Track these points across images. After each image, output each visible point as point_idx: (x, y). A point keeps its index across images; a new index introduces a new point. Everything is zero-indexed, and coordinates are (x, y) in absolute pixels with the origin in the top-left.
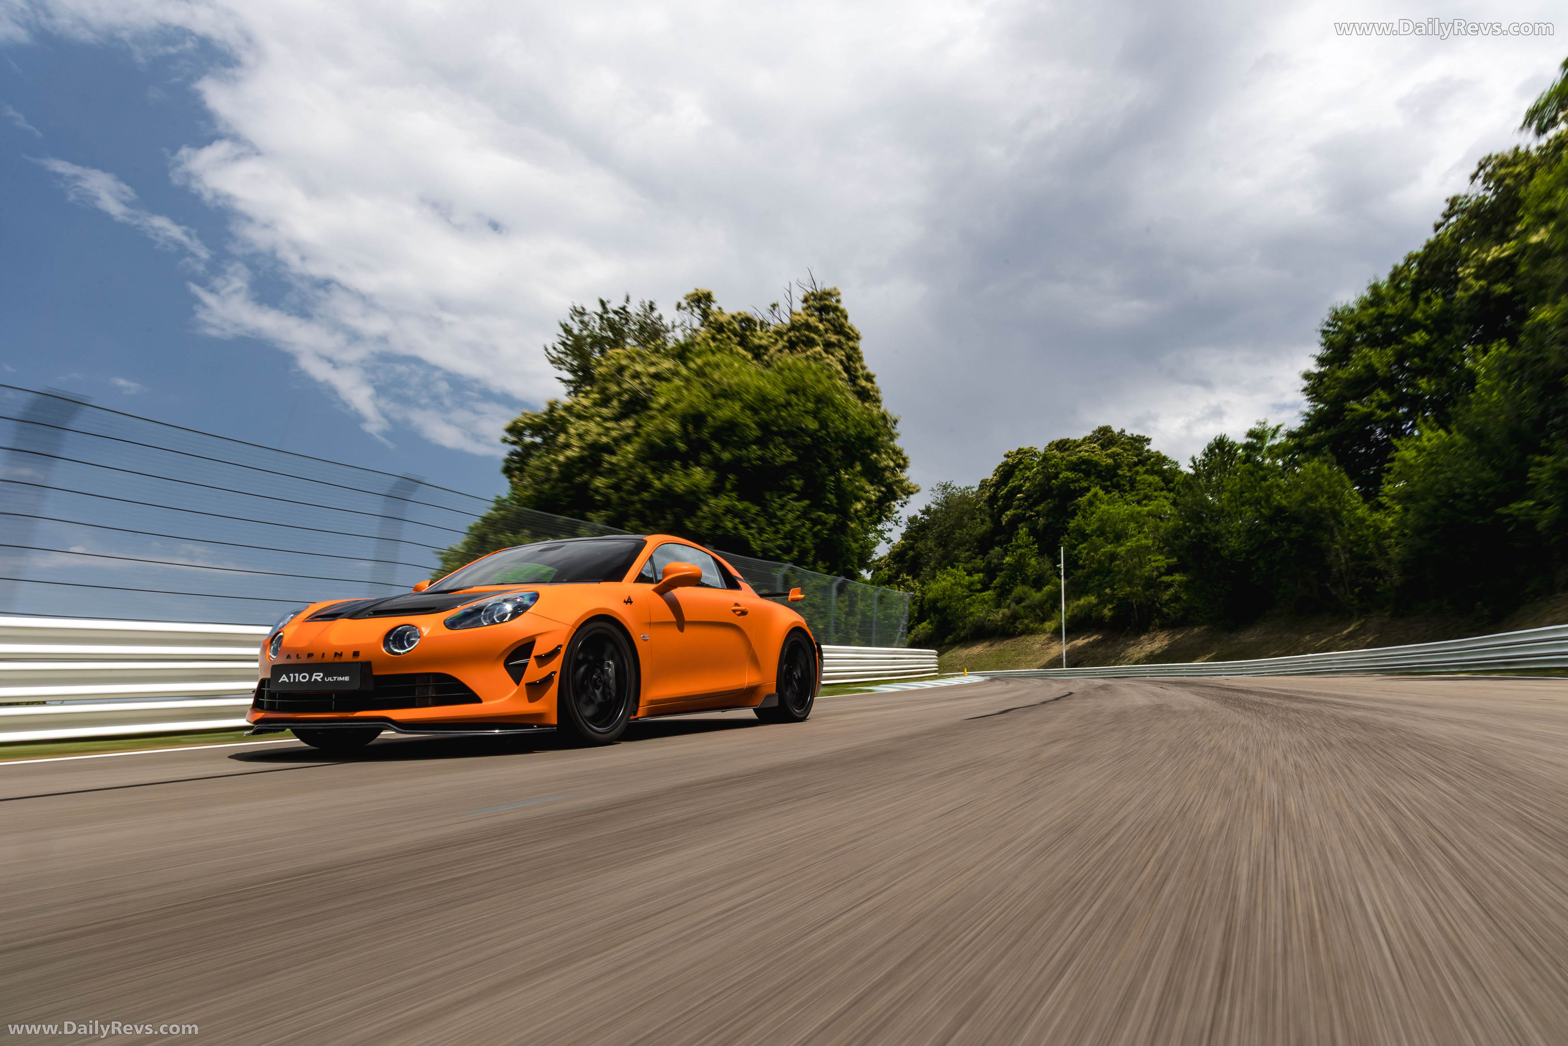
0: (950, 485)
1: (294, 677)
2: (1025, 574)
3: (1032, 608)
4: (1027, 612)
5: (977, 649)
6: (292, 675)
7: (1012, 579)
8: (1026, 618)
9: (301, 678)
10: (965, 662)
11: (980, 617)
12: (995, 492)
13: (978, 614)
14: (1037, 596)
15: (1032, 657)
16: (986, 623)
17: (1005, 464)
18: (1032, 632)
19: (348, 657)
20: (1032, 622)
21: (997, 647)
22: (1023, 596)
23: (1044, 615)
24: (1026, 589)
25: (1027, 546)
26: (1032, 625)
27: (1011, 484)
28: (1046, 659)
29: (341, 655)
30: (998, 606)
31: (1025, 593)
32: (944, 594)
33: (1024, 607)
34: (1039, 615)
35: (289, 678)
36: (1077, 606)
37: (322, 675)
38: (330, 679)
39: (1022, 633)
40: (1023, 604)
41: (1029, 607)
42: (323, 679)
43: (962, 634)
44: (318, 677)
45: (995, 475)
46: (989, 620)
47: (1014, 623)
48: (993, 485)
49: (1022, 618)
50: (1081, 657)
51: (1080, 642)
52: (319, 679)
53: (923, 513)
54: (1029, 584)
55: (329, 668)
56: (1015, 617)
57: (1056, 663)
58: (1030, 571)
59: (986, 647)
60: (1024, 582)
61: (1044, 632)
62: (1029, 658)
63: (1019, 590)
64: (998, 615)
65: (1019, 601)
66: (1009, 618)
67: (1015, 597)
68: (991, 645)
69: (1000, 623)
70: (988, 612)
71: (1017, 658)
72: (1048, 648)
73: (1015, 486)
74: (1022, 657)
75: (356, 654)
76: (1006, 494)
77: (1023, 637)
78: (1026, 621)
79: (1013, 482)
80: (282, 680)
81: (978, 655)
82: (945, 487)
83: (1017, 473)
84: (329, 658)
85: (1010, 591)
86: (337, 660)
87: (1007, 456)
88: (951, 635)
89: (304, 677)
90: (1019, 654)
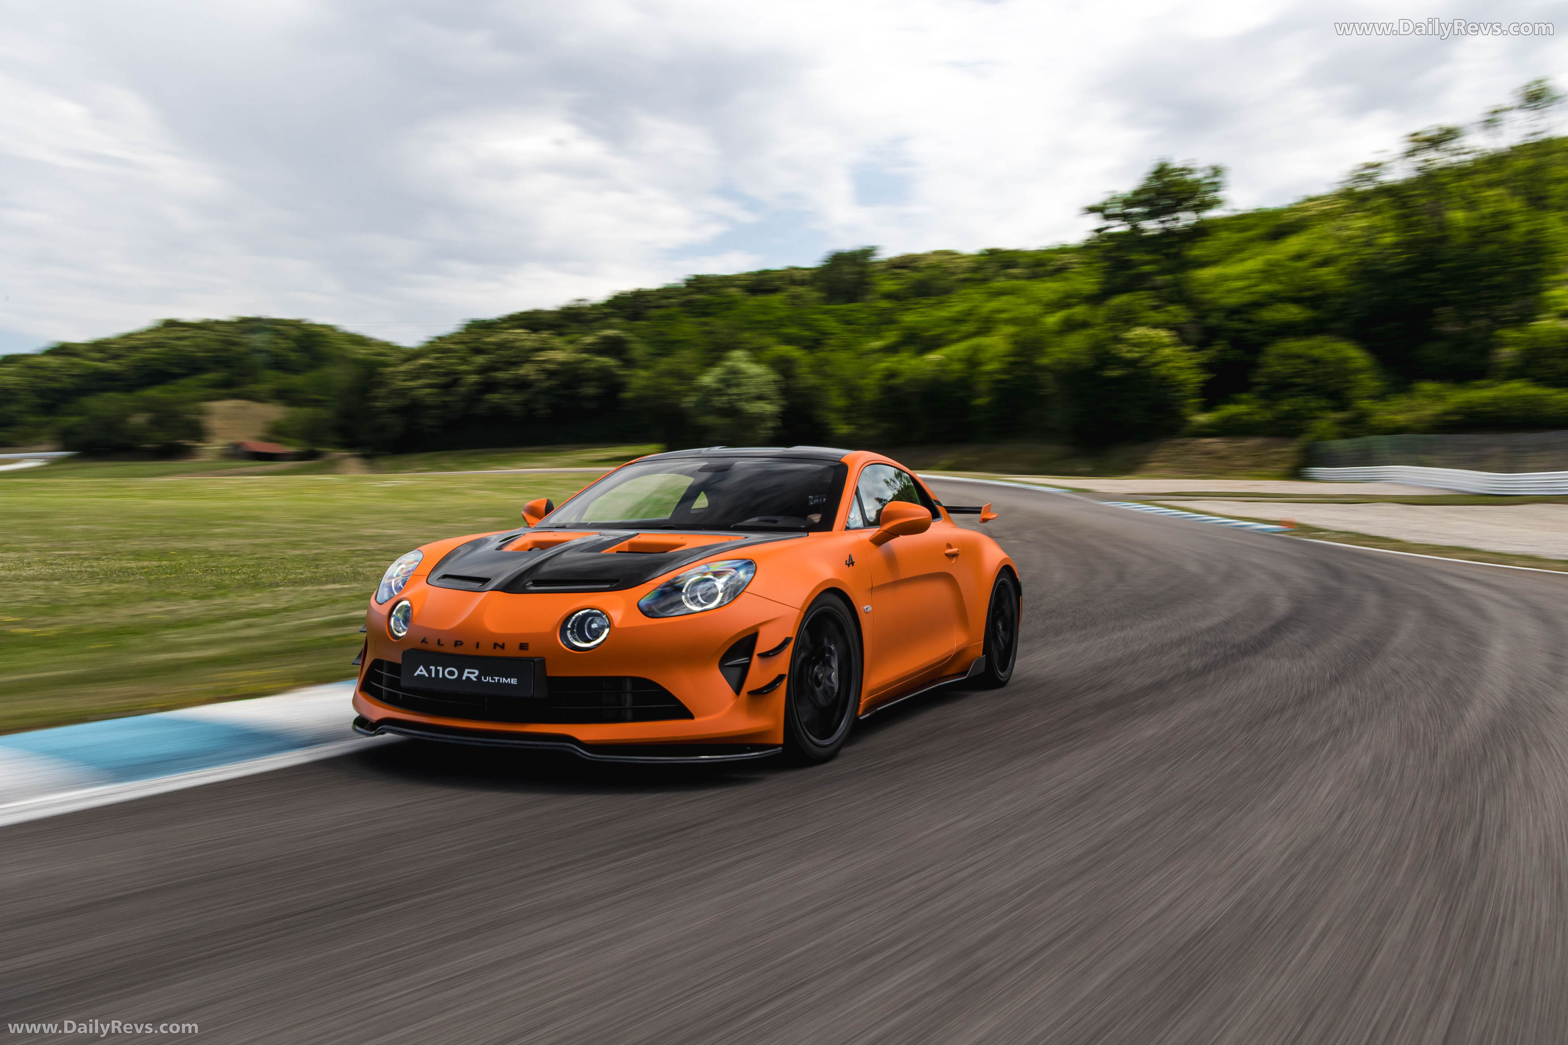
1: (437, 672)
6: (433, 668)
9: (449, 673)
19: (512, 651)
29: (503, 647)
35: (429, 671)
37: (477, 672)
38: (489, 679)
42: (478, 677)
44: (471, 674)
52: (472, 676)
55: (487, 664)
75: (523, 646)
80: (418, 672)
84: (486, 650)
86: (499, 653)
89: (451, 673)
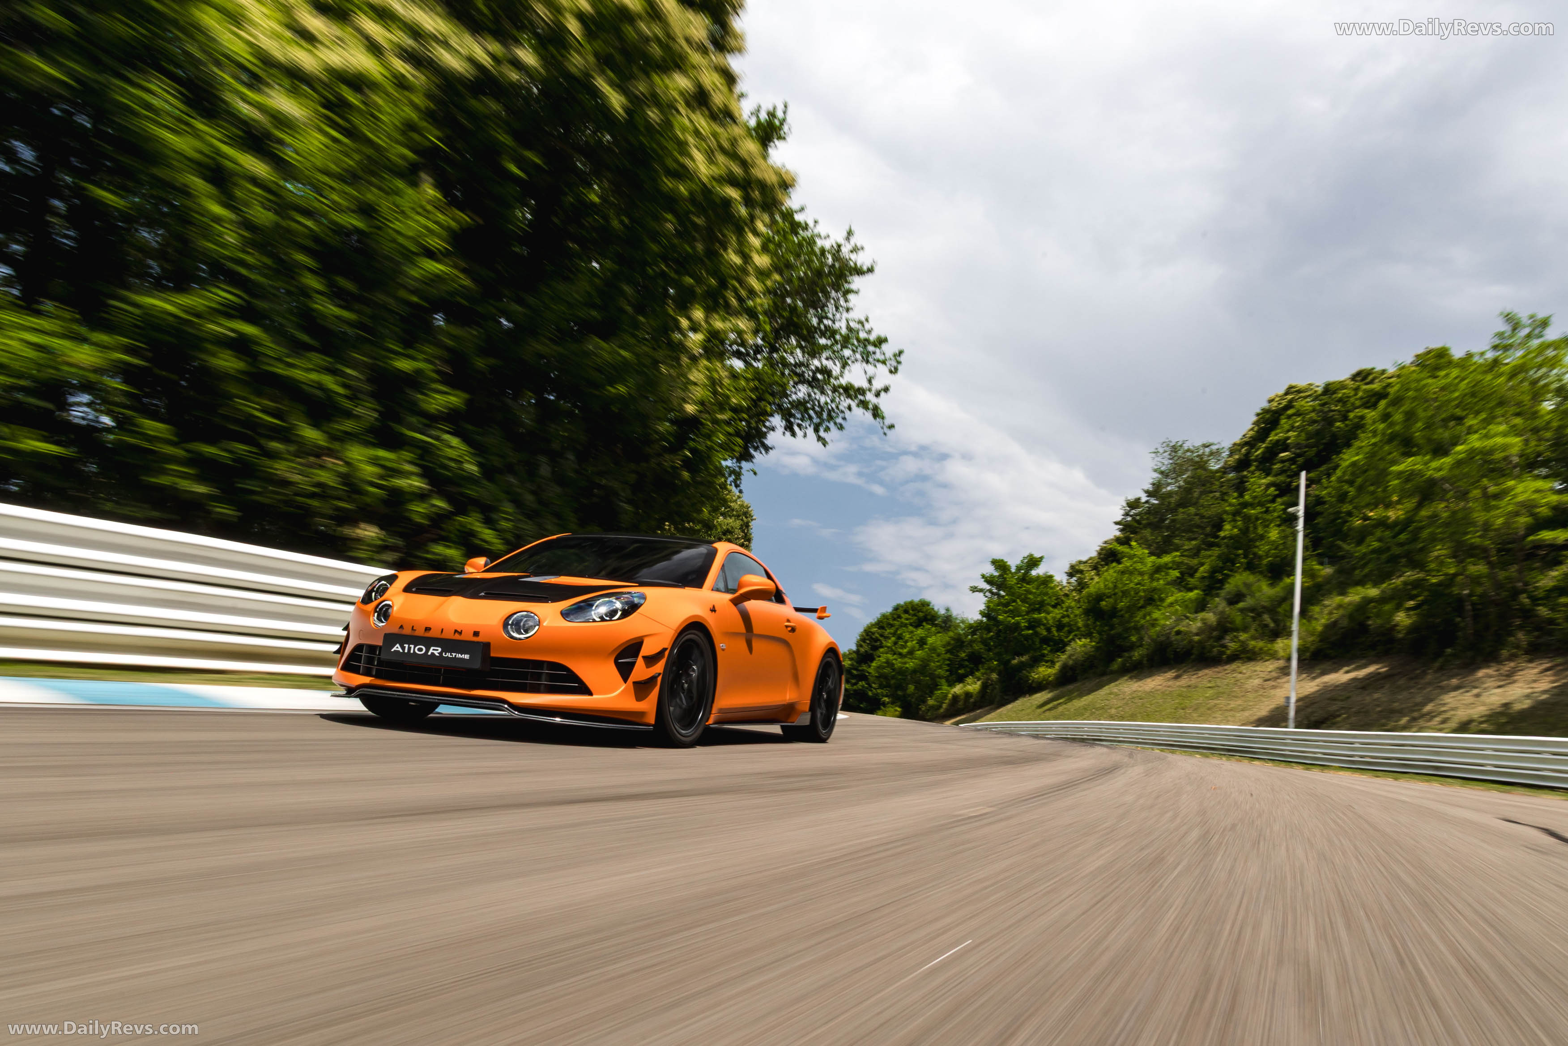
0: (1181, 446)
2: (1255, 554)
3: (1256, 612)
4: (1249, 619)
5: (1155, 683)
7: (1227, 563)
8: (1245, 629)
10: (1127, 704)
11: (1164, 626)
12: (1248, 454)
13: (1162, 622)
14: (1266, 591)
15: (1239, 702)
16: (1173, 638)
17: (1265, 411)
18: (1248, 655)
20: (1254, 638)
21: (1184, 681)
22: (1244, 590)
23: (1278, 625)
24: (1249, 578)
25: (1261, 504)
26: (1253, 643)
27: (1273, 437)
28: (1264, 710)
30: (1201, 606)
31: (1248, 586)
32: (1115, 587)
33: (1242, 610)
34: (1266, 626)
36: (1340, 606)
39: (1234, 658)
40: (1241, 605)
41: (1252, 609)
43: (1136, 655)
45: (1252, 429)
46: (1178, 633)
47: (1220, 638)
48: (1246, 444)
49: (1237, 630)
50: (1334, 708)
51: (1341, 677)
53: (1149, 494)
54: (1261, 573)
56: (1224, 628)
57: (1277, 718)
58: (1262, 548)
59: (1169, 680)
60: (1251, 567)
61: (1274, 656)
62: (1233, 704)
63: (1238, 580)
64: (1194, 625)
65: (1235, 599)
66: (1211, 629)
67: (1229, 593)
68: (1177, 677)
69: (1196, 638)
70: (1179, 620)
71: (1212, 702)
72: (1274, 687)
73: (1278, 441)
74: (1222, 702)
76: (1263, 453)
77: (1234, 666)
78: (1243, 636)
79: (1276, 435)
81: (1151, 693)
82: (1175, 449)
83: (1283, 421)
85: (1222, 582)
87: (1270, 401)
88: (1120, 657)
90: (1218, 696)
